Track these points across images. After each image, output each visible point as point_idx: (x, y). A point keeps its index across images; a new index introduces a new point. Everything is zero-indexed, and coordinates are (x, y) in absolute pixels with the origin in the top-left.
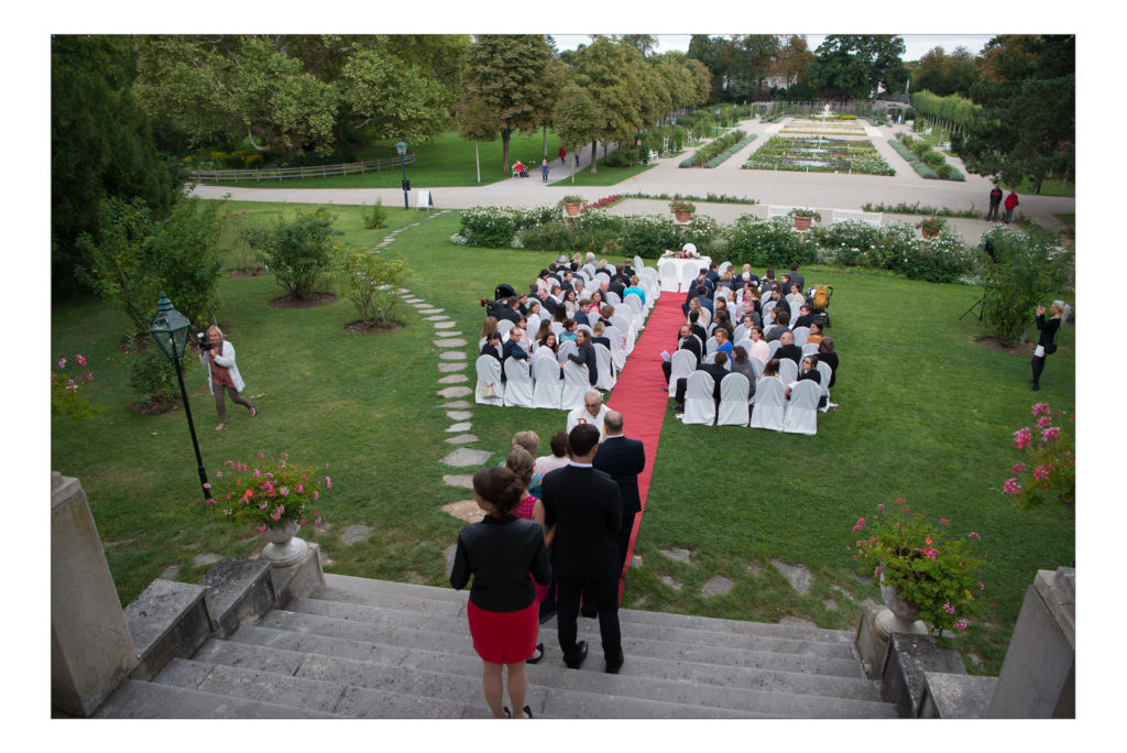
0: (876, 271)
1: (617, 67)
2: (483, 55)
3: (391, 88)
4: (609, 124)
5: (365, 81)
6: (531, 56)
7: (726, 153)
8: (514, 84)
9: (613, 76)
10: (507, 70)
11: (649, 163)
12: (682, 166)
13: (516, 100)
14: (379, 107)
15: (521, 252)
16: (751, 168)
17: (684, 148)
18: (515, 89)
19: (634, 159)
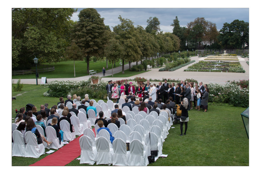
0: (220, 104)
1: (131, 32)
2: (79, 28)
3: (42, 41)
4: (128, 53)
5: (31, 38)
6: (97, 28)
7: (180, 66)
8: (90, 39)
9: (129, 35)
10: (87, 34)
11: (147, 70)
12: (160, 71)
13: (91, 45)
14: (37, 48)
16: (188, 71)
18: (91, 40)
19: (141, 68)
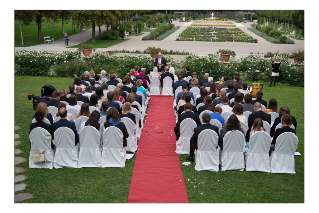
7: (166, 34)
11: (125, 38)
12: (143, 39)
15: (55, 78)
17: (143, 32)
19: (116, 36)
